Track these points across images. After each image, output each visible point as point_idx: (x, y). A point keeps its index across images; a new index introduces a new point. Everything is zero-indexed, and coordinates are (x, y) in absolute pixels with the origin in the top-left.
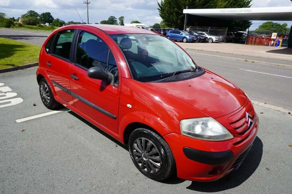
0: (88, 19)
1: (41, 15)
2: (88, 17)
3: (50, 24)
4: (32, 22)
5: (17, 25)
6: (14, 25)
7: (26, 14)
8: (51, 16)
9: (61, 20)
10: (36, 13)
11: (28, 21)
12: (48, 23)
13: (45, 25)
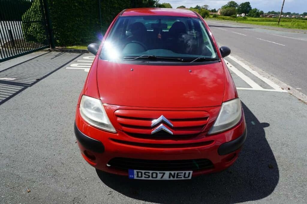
0: (283, 7)
1: (240, 5)
2: (283, 5)
3: (246, 14)
4: (229, 13)
5: (211, 16)
6: (208, 16)
7: (226, 5)
8: (250, 6)
9: (259, 10)
10: (236, 4)
11: (226, 12)
12: (244, 14)
13: (240, 16)
